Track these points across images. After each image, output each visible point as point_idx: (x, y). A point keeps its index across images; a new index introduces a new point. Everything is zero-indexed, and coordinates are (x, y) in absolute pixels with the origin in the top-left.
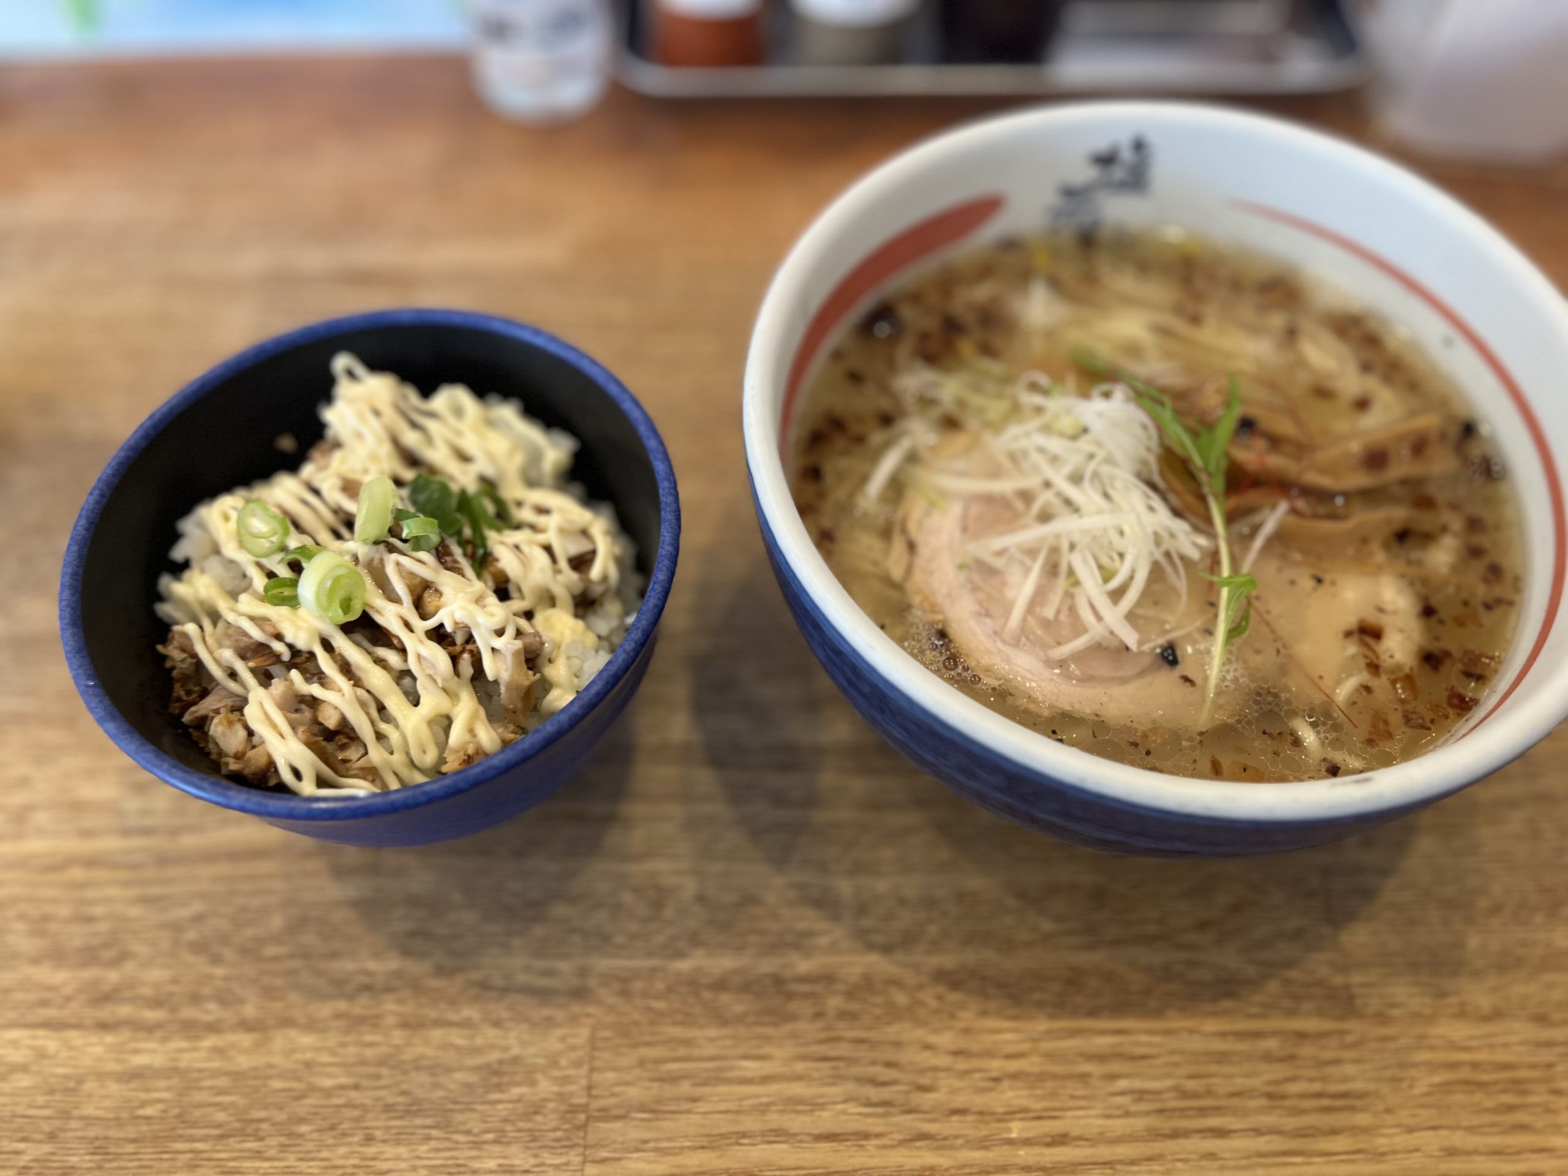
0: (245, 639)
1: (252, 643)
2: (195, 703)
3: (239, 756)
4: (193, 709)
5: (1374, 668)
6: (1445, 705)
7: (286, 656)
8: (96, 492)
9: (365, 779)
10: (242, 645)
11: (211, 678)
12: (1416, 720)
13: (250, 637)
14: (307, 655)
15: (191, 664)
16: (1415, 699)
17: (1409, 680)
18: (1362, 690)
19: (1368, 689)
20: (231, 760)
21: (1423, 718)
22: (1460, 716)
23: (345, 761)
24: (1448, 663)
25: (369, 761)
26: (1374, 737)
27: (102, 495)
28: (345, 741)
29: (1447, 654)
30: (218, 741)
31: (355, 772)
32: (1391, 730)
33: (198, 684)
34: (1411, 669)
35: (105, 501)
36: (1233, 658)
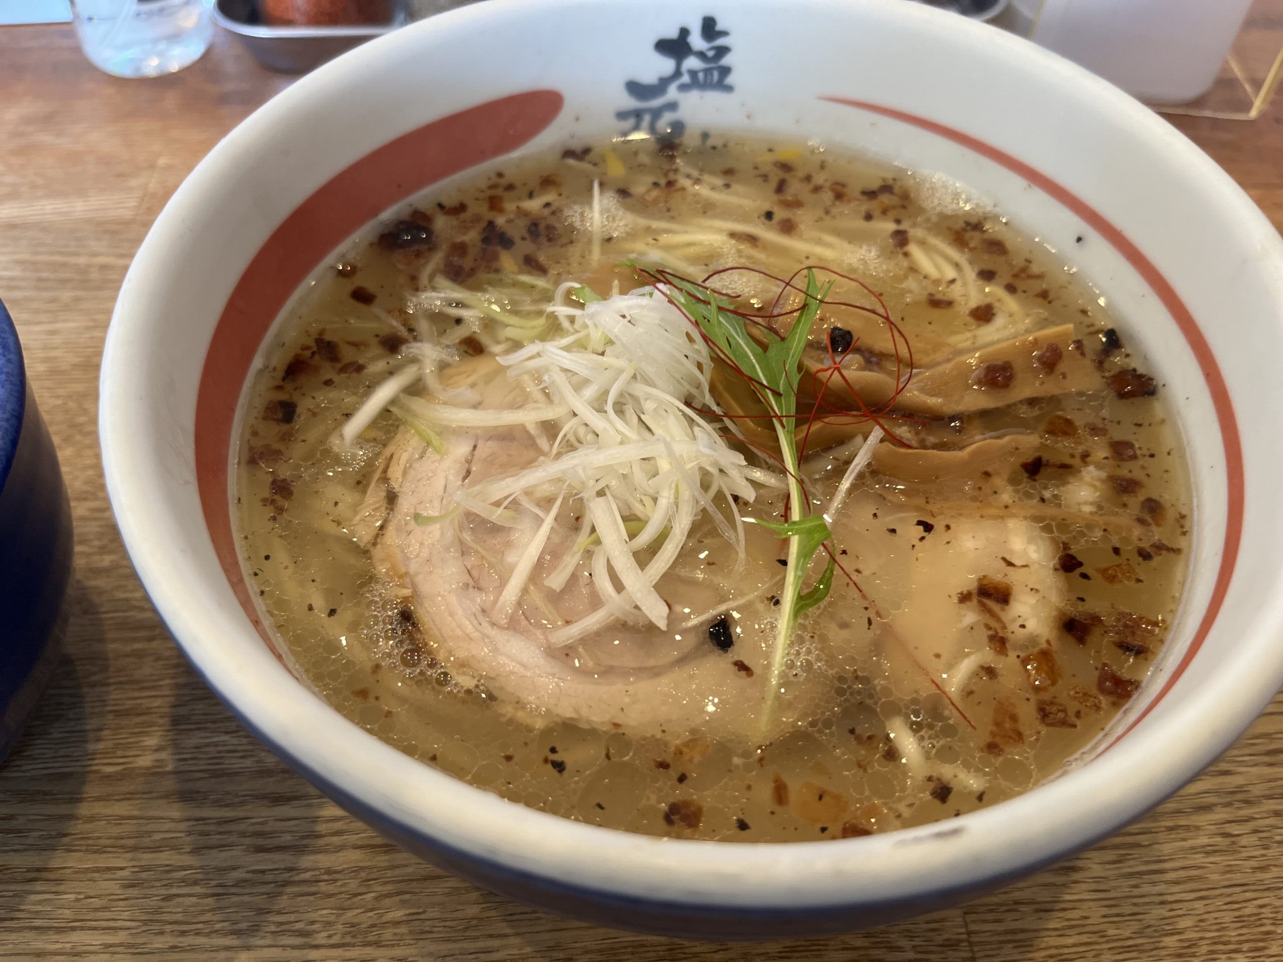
5: (999, 642)
6: (1095, 691)
12: (1057, 714)
16: (1054, 683)
17: (1045, 657)
18: (982, 673)
19: (990, 672)
21: (1064, 711)
22: (1116, 705)
24: (1097, 631)
26: (998, 740)
29: (1096, 619)
32: (1022, 729)
34: (1048, 642)
36: (807, 637)
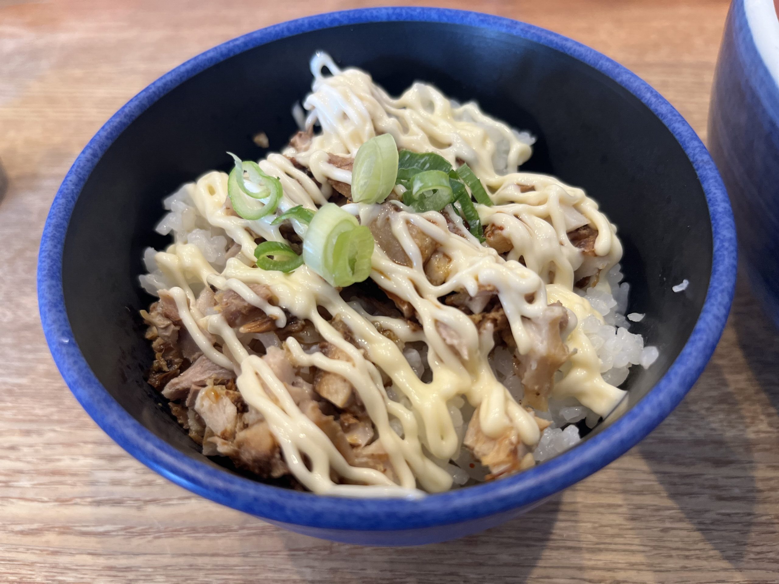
0: (236, 302)
1: (245, 307)
2: (175, 375)
3: (227, 436)
4: (174, 380)
7: (282, 322)
8: (90, 151)
9: (374, 468)
10: (233, 308)
11: (195, 348)
13: (243, 300)
14: (303, 323)
15: (173, 331)
20: (219, 441)
23: (354, 446)
25: (382, 447)
27: (94, 155)
28: (353, 421)
30: (204, 417)
31: (364, 460)
33: (180, 355)
35: (96, 160)
